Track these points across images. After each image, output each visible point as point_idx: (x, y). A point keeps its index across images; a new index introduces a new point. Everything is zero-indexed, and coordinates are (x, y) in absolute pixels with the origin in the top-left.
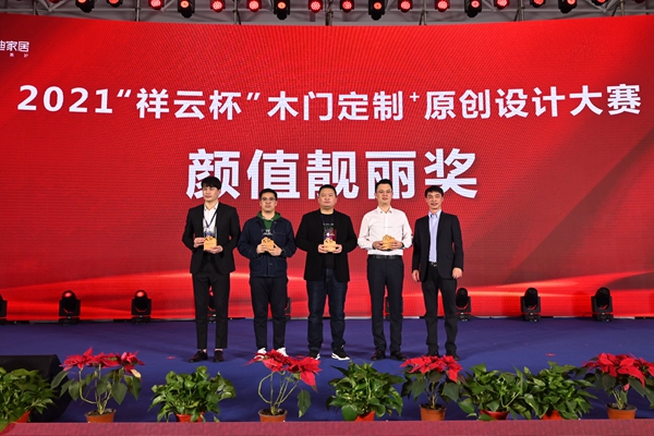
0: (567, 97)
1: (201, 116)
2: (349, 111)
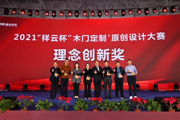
2: (93, 39)
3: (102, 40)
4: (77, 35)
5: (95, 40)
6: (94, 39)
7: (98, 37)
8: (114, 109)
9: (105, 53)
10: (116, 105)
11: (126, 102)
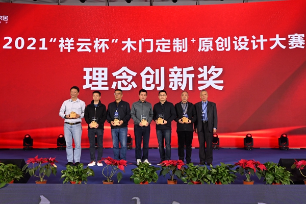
0: (268, 40)
1: (90, 51)
2: (161, 48)
3: (179, 48)
4: (129, 39)
5: (166, 49)
6: (164, 47)
7: (172, 42)
8: (206, 180)
9: (185, 76)
10: (209, 173)
11: (227, 168)
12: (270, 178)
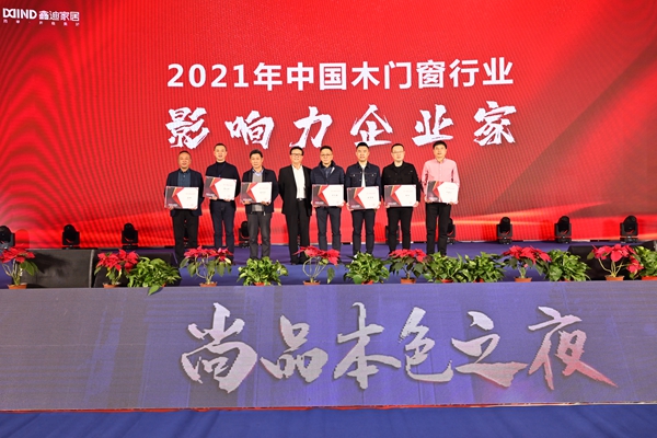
8: (460, 277)
11: (490, 260)
12: (556, 272)
